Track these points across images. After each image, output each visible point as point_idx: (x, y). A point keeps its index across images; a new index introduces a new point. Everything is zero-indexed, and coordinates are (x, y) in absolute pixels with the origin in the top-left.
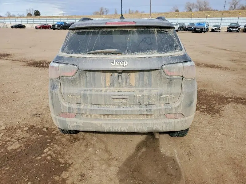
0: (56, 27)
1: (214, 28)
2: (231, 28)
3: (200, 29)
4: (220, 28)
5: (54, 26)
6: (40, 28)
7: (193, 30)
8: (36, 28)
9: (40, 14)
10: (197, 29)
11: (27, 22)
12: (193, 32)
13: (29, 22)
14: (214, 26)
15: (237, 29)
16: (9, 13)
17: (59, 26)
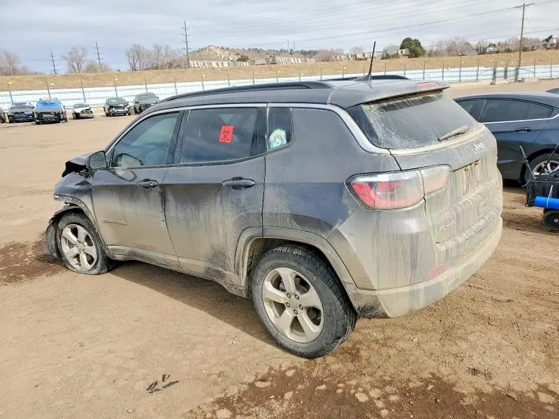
1: (78, 111)
2: (114, 109)
3: (53, 116)
4: (92, 110)
7: (37, 119)
10: (44, 116)
12: (38, 123)
14: (76, 107)
15: (126, 109)
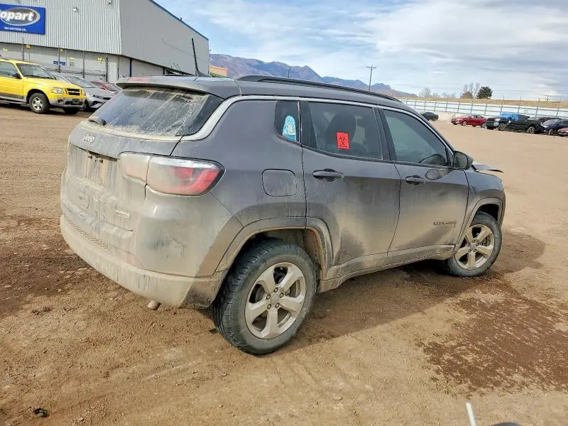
0: (496, 124)
5: (492, 120)
6: (461, 123)
8: (454, 122)
9: (491, 95)
11: (444, 110)
13: (448, 110)
16: (428, 90)
17: (503, 121)
